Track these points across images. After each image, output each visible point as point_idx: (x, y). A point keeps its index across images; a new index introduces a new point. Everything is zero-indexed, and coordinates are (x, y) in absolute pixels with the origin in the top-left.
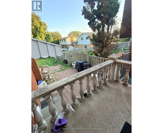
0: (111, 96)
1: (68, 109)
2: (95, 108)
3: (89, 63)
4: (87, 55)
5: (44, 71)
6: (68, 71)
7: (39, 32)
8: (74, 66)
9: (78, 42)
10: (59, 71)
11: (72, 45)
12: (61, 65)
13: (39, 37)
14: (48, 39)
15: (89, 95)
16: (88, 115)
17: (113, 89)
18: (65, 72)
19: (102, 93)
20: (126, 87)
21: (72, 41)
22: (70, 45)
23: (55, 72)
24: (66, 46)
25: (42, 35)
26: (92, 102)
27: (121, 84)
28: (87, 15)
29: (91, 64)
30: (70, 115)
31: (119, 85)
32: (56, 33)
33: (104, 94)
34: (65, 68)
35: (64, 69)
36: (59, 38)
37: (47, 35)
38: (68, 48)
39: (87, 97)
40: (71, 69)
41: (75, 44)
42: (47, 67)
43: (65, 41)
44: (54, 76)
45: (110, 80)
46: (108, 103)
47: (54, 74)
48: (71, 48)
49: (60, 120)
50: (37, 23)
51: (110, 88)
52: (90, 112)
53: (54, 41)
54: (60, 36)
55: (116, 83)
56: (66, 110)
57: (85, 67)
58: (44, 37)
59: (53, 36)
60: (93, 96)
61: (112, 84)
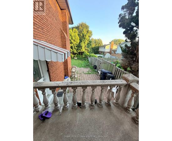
0: (105, 122)
1: (58, 108)
2: (77, 122)
3: (114, 75)
4: (115, 66)
5: (73, 70)
6: (93, 76)
7: (85, 38)
8: (99, 74)
9: (116, 51)
10: (85, 74)
11: (110, 53)
12: (90, 69)
13: (83, 42)
14: (89, 45)
15: (82, 106)
16: (67, 124)
17: (114, 116)
18: (89, 76)
19: (97, 112)
20: (135, 125)
21: (111, 49)
22: (108, 52)
23: (82, 73)
24: (104, 53)
25: (86, 41)
26: (80, 115)
27: (130, 116)
28: (123, 23)
29: (115, 77)
30: (57, 113)
31: (127, 116)
32: (98, 40)
33: (98, 115)
34: (92, 72)
35: (90, 74)
36: (99, 45)
37: (89, 41)
38: (104, 55)
39: (81, 107)
40: (96, 75)
41: (113, 52)
42: (75, 67)
43: (104, 48)
44: (80, 76)
45: (117, 104)
46: (94, 127)
47: (80, 75)
48: (108, 56)
49: (48, 112)
50: (85, 31)
51: (111, 113)
52: (71, 122)
53: (95, 47)
54: (101, 43)
55: (124, 112)
56: (56, 107)
57: (108, 78)
58: (86, 42)
59: (95, 42)
60: (87, 110)
61: (118, 109)
